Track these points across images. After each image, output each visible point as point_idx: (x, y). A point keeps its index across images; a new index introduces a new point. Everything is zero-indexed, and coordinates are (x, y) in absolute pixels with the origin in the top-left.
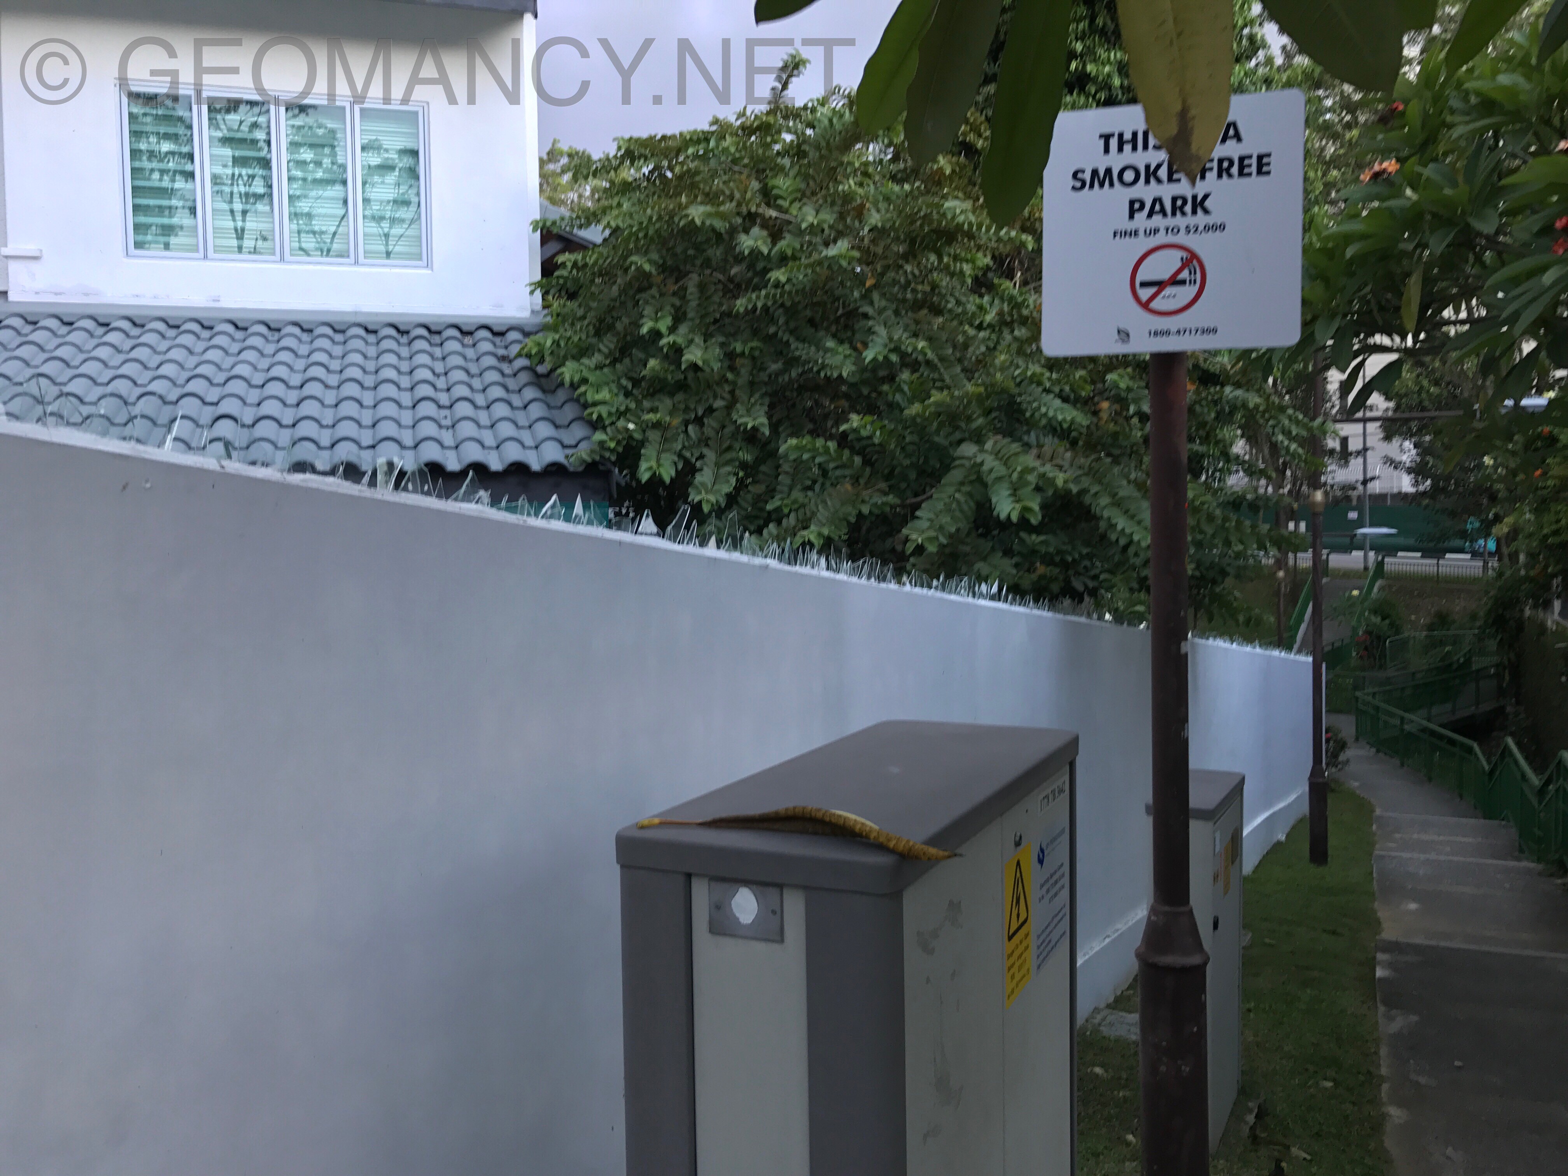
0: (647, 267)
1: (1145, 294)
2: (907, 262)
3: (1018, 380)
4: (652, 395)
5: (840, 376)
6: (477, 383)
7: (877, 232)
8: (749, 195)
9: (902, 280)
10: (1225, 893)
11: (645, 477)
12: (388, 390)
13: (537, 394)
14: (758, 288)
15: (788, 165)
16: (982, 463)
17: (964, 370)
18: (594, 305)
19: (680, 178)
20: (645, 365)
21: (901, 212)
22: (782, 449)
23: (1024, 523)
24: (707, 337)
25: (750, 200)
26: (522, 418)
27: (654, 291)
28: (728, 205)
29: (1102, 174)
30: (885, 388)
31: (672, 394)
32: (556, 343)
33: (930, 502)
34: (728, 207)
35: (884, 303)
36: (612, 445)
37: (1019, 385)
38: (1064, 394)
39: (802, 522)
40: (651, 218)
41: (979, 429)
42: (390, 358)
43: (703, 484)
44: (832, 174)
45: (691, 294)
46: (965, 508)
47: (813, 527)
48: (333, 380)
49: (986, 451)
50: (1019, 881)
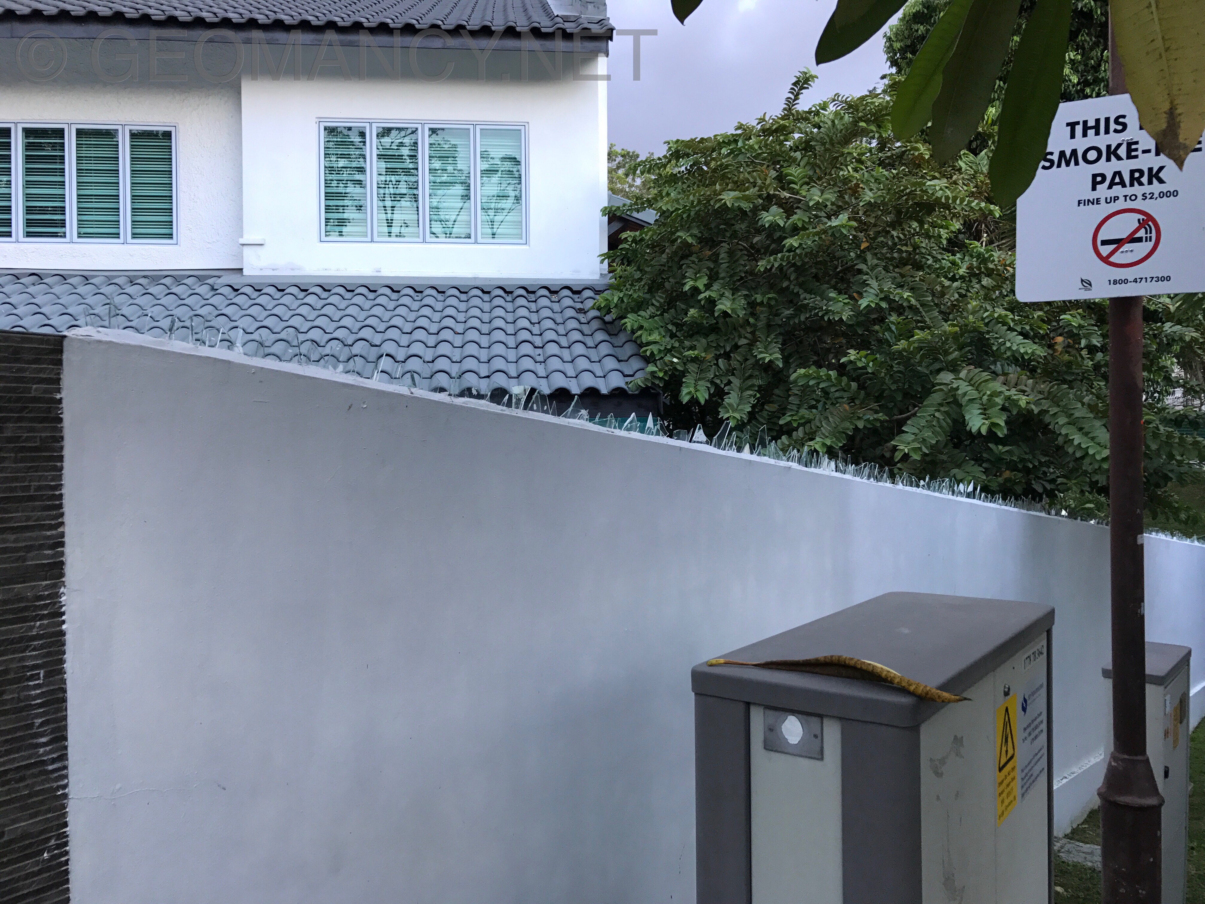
0: (690, 240)
1: (1105, 250)
2: (894, 229)
3: (986, 321)
4: (691, 336)
5: (841, 319)
6: (561, 329)
7: (871, 206)
8: (768, 182)
9: (890, 243)
10: (1175, 747)
11: (685, 399)
12: (499, 335)
13: (607, 337)
14: (775, 252)
15: (799, 157)
16: (957, 389)
17: (941, 312)
18: (648, 269)
19: (715, 170)
20: (686, 314)
21: (889, 189)
22: (793, 377)
23: (992, 435)
24: (735, 291)
25: (769, 185)
26: (594, 355)
27: (694, 258)
28: (751, 190)
29: (1068, 155)
30: (877, 327)
31: (706, 336)
32: (621, 300)
33: (914, 419)
34: (752, 191)
35: (876, 261)
36: (661, 375)
37: (987, 325)
38: (1024, 331)
39: (808, 434)
40: (693, 202)
41: (955, 360)
42: (500, 312)
43: (730, 405)
44: (835, 163)
45: (722, 259)
46: (944, 424)
47: (818, 439)
48: (460, 328)
49: (961, 379)
50: (1007, 723)
